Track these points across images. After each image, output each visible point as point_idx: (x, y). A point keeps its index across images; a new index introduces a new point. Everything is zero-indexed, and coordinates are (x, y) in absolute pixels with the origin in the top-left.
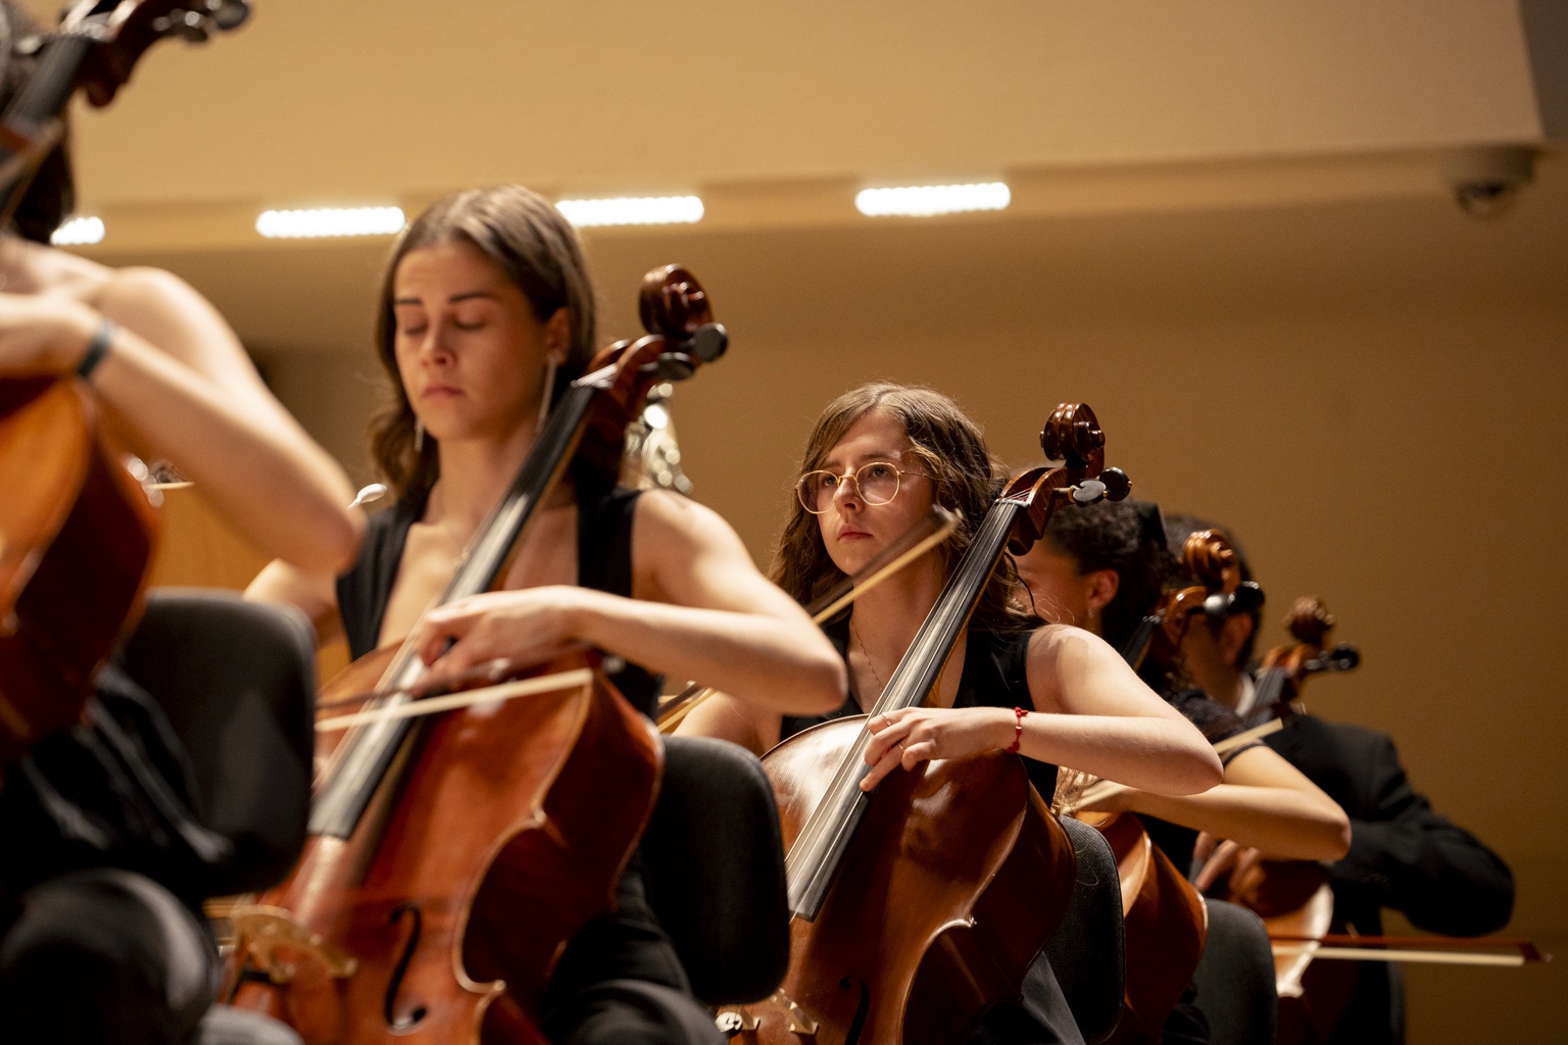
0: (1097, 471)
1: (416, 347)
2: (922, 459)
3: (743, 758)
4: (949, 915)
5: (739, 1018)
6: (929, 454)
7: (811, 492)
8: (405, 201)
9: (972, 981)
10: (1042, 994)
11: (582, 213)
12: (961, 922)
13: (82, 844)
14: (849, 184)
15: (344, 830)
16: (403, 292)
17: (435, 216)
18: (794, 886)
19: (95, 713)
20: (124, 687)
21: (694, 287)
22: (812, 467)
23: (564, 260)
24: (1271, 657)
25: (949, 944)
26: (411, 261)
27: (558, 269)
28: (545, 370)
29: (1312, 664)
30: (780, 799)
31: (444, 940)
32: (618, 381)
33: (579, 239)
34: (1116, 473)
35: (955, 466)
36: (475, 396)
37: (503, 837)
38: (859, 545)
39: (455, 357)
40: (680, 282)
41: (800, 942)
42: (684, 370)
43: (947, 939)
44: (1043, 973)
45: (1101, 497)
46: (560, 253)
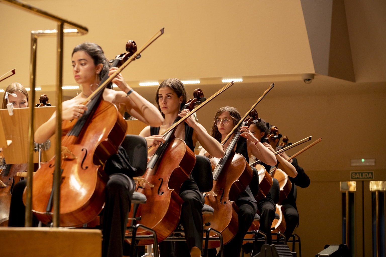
0: (257, 118)
1: (161, 101)
2: (232, 118)
3: (206, 158)
4: (235, 180)
5: (206, 194)
6: (233, 118)
7: (216, 122)
8: (159, 81)
9: (239, 189)
10: (247, 190)
11: (185, 83)
12: (237, 181)
13: (118, 168)
14: (221, 78)
15: (152, 168)
16: (159, 93)
17: (164, 83)
18: (214, 176)
19: (119, 151)
20: (122, 148)
21: (201, 91)
22: (216, 119)
23: (182, 89)
24: (280, 144)
25: (236, 184)
26: (161, 89)
27: (181, 90)
28: (179, 104)
29: (286, 145)
30: (212, 164)
31: (166, 183)
32: (190, 105)
33: (184, 85)
34: (259, 119)
35: (237, 119)
36: (169, 108)
37: (174, 169)
38: (223, 130)
39: (167, 103)
40: (199, 91)
41: (215, 183)
42: (199, 103)
43: (235, 183)
44: (248, 188)
45: (257, 122)
46: (181, 88)
